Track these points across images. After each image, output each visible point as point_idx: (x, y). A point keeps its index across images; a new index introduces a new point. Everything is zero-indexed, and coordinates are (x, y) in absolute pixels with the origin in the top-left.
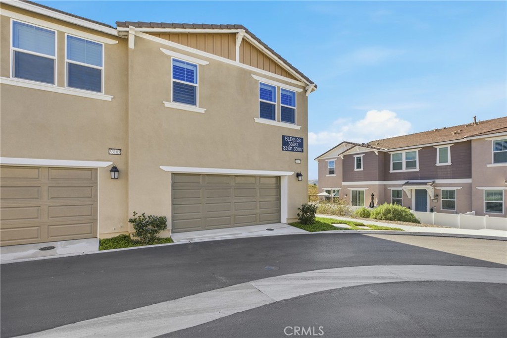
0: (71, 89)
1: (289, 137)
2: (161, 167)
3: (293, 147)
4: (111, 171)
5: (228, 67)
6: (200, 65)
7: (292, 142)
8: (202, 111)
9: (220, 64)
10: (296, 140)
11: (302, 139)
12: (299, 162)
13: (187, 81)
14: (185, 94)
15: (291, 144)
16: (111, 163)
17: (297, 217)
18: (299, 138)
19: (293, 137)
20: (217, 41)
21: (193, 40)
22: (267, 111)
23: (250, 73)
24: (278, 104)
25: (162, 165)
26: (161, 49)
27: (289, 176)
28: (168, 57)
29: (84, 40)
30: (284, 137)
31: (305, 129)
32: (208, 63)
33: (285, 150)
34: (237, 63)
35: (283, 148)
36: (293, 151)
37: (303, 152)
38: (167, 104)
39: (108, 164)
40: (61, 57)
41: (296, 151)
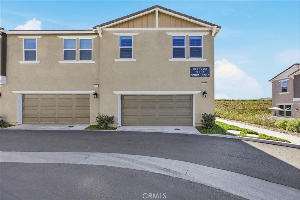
0: (81, 61)
1: (196, 68)
2: (113, 92)
3: (200, 74)
4: (93, 95)
5: (151, 32)
6: (134, 36)
7: (200, 70)
8: (135, 60)
9: (146, 32)
10: (203, 69)
11: (208, 68)
12: (206, 84)
13: (127, 46)
14: (126, 53)
15: (198, 72)
16: (95, 91)
17: (201, 123)
18: (205, 67)
19: (199, 67)
20: (145, 20)
21: (130, 24)
22: (178, 53)
23: (166, 31)
24: (187, 47)
25: (114, 91)
26: (114, 33)
27: (196, 94)
28: (117, 36)
29: (85, 39)
30: (192, 68)
31: (212, 60)
32: (138, 33)
33: (193, 77)
34: (157, 28)
35: (191, 75)
36: (200, 77)
37: (209, 76)
38: (117, 60)
39: (93, 92)
40: (78, 49)
41: (202, 77)
